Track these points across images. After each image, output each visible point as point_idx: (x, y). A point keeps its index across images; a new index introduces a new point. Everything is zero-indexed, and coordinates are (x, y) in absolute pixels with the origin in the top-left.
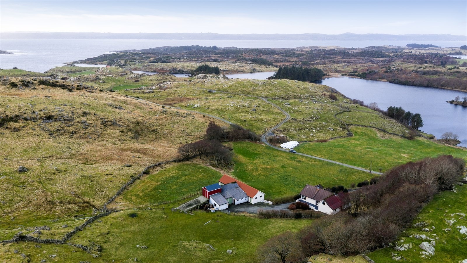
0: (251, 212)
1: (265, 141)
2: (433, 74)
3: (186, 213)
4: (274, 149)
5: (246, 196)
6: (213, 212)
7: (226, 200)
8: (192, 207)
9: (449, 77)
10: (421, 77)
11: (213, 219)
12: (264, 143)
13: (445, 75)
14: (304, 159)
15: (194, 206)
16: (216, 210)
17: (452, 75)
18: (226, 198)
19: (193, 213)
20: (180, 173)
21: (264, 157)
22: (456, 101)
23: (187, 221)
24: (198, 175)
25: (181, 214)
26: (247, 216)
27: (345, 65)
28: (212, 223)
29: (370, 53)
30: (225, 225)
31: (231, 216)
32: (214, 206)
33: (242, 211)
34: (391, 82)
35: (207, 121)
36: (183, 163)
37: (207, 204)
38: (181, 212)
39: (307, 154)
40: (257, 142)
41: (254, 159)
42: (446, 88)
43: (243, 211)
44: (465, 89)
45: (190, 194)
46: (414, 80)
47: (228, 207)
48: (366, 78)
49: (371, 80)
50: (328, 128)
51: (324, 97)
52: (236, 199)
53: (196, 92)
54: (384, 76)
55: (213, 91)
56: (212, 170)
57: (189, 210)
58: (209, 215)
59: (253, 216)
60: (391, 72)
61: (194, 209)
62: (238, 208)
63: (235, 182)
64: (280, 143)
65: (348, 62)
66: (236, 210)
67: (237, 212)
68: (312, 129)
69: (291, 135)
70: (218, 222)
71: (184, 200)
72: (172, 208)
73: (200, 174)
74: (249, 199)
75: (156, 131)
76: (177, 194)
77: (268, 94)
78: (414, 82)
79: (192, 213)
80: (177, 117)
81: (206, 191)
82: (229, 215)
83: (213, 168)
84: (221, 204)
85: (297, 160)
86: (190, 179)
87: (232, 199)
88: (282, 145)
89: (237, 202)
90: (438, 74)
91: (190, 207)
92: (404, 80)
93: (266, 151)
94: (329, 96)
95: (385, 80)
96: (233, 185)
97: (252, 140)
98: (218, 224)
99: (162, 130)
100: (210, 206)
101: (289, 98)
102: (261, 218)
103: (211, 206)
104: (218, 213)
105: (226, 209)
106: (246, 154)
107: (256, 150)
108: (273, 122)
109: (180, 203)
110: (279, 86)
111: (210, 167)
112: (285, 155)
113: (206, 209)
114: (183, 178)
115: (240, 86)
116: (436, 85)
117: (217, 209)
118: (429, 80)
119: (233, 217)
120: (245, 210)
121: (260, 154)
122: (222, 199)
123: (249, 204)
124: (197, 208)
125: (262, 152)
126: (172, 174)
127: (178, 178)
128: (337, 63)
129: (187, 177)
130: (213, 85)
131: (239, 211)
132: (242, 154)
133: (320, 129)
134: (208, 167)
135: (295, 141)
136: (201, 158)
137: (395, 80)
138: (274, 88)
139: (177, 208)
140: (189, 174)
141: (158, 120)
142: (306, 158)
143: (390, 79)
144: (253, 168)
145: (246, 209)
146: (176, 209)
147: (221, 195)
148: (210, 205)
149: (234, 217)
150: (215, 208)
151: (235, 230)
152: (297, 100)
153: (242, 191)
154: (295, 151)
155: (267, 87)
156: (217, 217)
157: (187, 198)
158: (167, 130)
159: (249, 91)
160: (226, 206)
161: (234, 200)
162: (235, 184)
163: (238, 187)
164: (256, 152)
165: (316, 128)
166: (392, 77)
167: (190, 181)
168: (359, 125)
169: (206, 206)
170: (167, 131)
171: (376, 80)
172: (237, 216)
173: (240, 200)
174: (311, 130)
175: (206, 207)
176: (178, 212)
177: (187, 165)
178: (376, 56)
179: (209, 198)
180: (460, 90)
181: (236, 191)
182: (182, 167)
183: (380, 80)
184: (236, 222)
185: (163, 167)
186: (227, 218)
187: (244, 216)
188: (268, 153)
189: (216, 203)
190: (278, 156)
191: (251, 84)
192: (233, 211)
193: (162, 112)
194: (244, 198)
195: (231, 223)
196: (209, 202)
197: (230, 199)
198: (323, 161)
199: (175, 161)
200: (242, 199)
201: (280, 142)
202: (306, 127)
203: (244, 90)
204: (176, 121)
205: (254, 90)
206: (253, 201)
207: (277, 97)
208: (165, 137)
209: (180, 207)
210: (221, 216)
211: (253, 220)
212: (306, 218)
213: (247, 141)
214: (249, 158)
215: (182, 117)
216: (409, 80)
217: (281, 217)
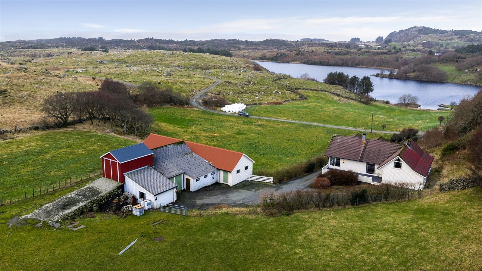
0: (238, 203)
1: (197, 104)
2: (344, 54)
3: (57, 225)
4: (214, 114)
5: (213, 169)
6: (138, 214)
7: (169, 181)
8: (74, 208)
9: (361, 57)
10: (334, 57)
11: (143, 235)
12: (196, 107)
13: (356, 54)
14: (265, 123)
15: (81, 204)
16: (146, 208)
17: (363, 54)
18: (169, 176)
19: (80, 225)
20: (47, 145)
21: (203, 123)
22: (382, 74)
23: (58, 251)
24: (88, 147)
25: (39, 231)
26: (235, 215)
27: (251, 52)
28: (144, 247)
29: (273, 42)
30: (184, 246)
31: (192, 220)
32: (140, 201)
33: (214, 204)
34: (304, 63)
35: (98, 84)
36: (56, 131)
37: (119, 195)
38: (40, 224)
39: (266, 117)
40: (185, 106)
41: (188, 126)
42: (361, 66)
43: (219, 204)
44: (379, 67)
45: (69, 181)
46: (328, 60)
47: (175, 199)
48: (277, 61)
49: (283, 62)
50: (274, 92)
51: (248, 69)
52: (193, 178)
53: (80, 62)
54: (296, 58)
55: (105, 62)
56: (119, 139)
57: (65, 219)
58: (129, 224)
59: (250, 213)
60: (302, 54)
61: (81, 212)
62: (201, 199)
63: (182, 142)
64: (219, 107)
65: (253, 49)
66: (199, 202)
67: (203, 207)
68: (254, 92)
69: (230, 99)
70: (161, 239)
71: (52, 194)
72: (12, 217)
73: (92, 145)
74: (221, 177)
75: (5, 94)
76: (33, 183)
77: (181, 64)
78: (328, 61)
79: (77, 223)
80: (46, 76)
81: (114, 164)
82: (184, 216)
83: (119, 136)
84: (159, 191)
85: (255, 124)
86: (71, 153)
87: (184, 178)
88: (223, 109)
89: (194, 186)
90: (349, 54)
91: (69, 209)
92: (318, 61)
93: (203, 116)
94: (254, 68)
95: (298, 62)
96: (179, 148)
97: (175, 104)
98: (163, 245)
99: (17, 92)
100: (128, 201)
101: (208, 68)
102: (272, 215)
103: (130, 200)
104: (154, 216)
105: (172, 203)
106: (171, 120)
107: (186, 115)
108: (200, 85)
109: (41, 202)
110: (192, 57)
111: (112, 134)
112: (233, 119)
113: (118, 209)
114: (54, 153)
115: (142, 56)
116: (350, 64)
117: (149, 207)
118: (343, 60)
119: (198, 221)
120: (222, 200)
121: (194, 121)
122: (158, 179)
123: (224, 188)
124: (91, 210)
125: (197, 117)
126: (27, 147)
127: (39, 153)
128: (242, 50)
129: (62, 150)
130: (104, 56)
131: (208, 205)
132: (165, 122)
133: (264, 93)
134: (108, 135)
135: (240, 104)
136: (92, 124)
137: (308, 61)
138: (187, 59)
139: (29, 216)
140: (69, 146)
141: (10, 78)
142: (267, 121)
143: (303, 61)
144: (191, 137)
145: (222, 197)
146: (26, 220)
147: (153, 171)
148: (127, 198)
149: (202, 220)
150: (144, 204)
151: (221, 259)
152: (218, 70)
153: (202, 159)
154: (247, 114)
155: (177, 57)
156: (153, 228)
157: (62, 189)
158: (26, 91)
159: (155, 61)
160: (169, 197)
161: (188, 181)
162: (182, 146)
163: (191, 153)
164: (187, 118)
165: (259, 92)
166: (305, 59)
167: (70, 157)
168: (307, 89)
169: (116, 201)
170: (25, 93)
171: (288, 62)
172: (209, 216)
173: (202, 178)
174: (254, 94)
175: (118, 204)
176: (30, 227)
177: (65, 133)
178: (279, 45)
179: (123, 180)
180: (374, 67)
181: (187, 161)
182: (53, 136)
183: (293, 62)
184: (214, 234)
185: (7, 138)
186: (184, 225)
187: (227, 214)
188: (207, 119)
189: (143, 191)
190: (224, 121)
191: (156, 55)
192: (193, 206)
193: (18, 70)
194: (210, 175)
195: (201, 240)
196: (123, 191)
197: (178, 177)
198: (294, 123)
199: (36, 128)
200: (206, 177)
201: (219, 105)
202: (247, 91)
203: (148, 60)
204: (44, 81)
205: (161, 60)
206: (232, 179)
207: (192, 67)
208: (21, 101)
209: (37, 211)
210: (164, 223)
211: (255, 221)
212: (375, 200)
213: (168, 106)
214: (179, 125)
215: (55, 77)
216: (323, 61)
217: (317, 206)
